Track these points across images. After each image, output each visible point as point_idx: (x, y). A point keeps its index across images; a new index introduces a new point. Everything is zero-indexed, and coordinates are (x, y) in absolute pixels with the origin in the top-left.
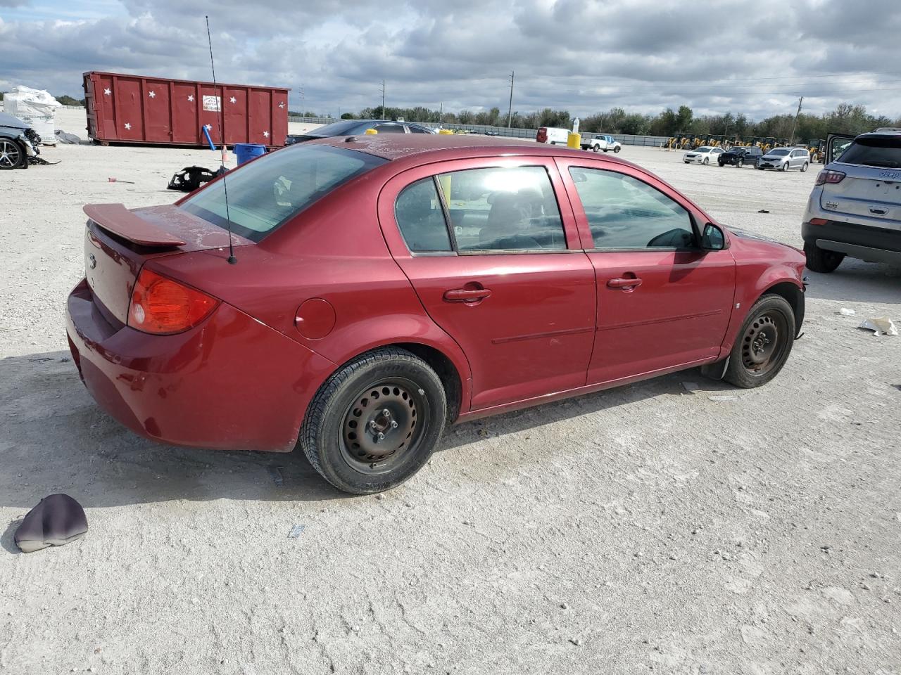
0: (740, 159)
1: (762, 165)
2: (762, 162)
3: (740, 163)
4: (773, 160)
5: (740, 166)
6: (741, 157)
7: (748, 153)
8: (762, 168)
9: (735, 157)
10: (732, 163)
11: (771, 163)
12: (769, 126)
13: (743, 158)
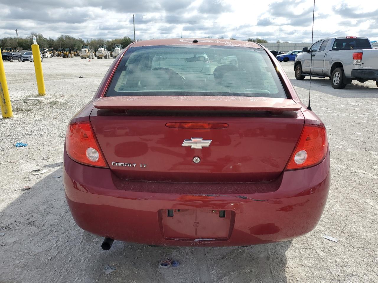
0: (11, 58)
1: (23, 60)
2: (23, 59)
3: (12, 59)
4: (28, 57)
5: (12, 61)
6: (11, 57)
7: (14, 55)
8: (23, 61)
9: (8, 57)
10: (7, 60)
11: (27, 59)
12: (3, 43)
13: (12, 57)
